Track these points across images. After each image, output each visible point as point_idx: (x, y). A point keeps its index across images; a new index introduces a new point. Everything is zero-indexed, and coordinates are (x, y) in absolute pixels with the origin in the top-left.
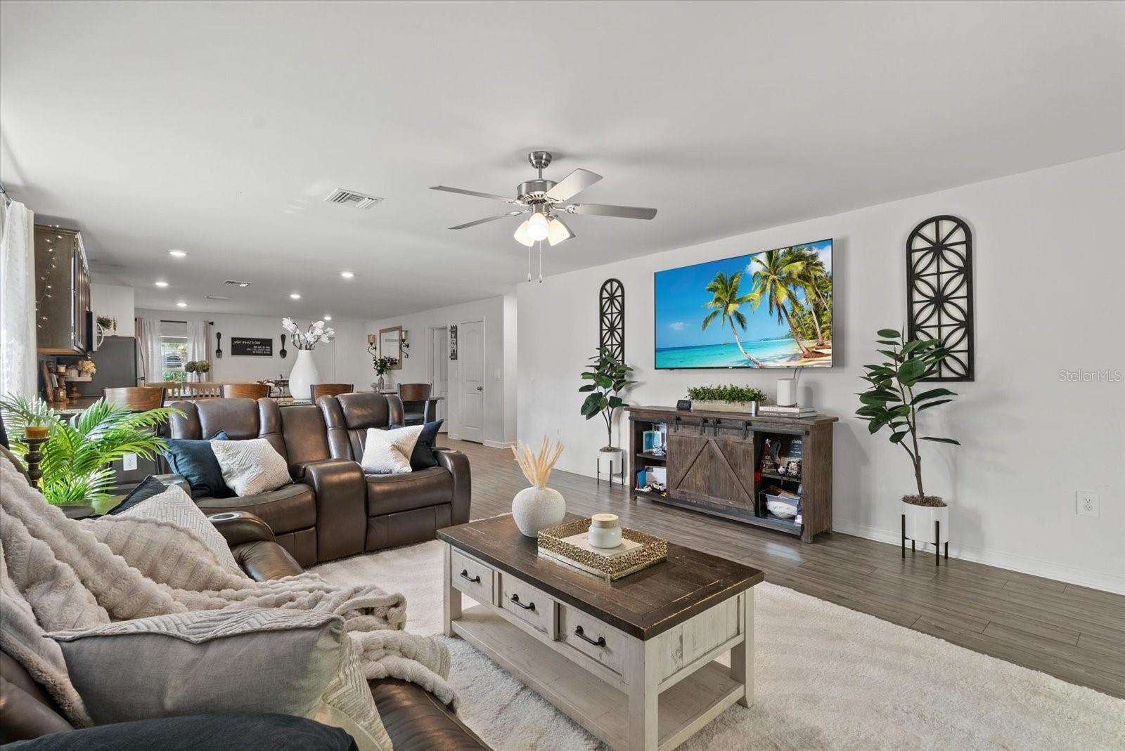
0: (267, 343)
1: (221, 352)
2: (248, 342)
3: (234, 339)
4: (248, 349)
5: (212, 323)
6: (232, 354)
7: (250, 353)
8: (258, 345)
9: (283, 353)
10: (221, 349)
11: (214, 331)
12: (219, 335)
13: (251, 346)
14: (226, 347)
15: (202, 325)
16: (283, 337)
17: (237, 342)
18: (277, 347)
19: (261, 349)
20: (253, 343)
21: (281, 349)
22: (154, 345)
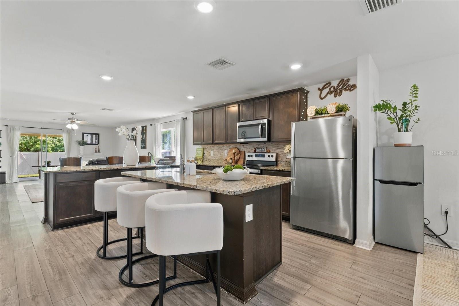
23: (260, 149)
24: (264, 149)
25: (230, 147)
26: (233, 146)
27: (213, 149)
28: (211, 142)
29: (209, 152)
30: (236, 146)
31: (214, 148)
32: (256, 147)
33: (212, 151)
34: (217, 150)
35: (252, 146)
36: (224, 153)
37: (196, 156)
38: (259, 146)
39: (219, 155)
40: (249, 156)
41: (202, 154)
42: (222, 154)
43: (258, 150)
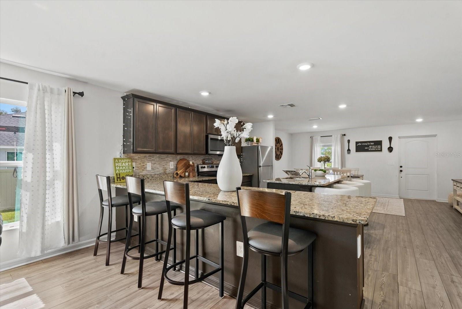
0: (379, 143)
1: (350, 150)
2: (365, 144)
3: (357, 143)
4: (366, 148)
5: (345, 135)
6: (356, 151)
7: (367, 151)
8: (372, 145)
9: (390, 149)
10: (350, 149)
11: (346, 139)
12: (349, 141)
13: (368, 146)
14: (353, 147)
15: (339, 136)
16: (390, 139)
17: (359, 144)
18: (386, 145)
19: (374, 148)
20: (369, 144)
21: (389, 146)
22: (318, 149)
23: (208, 161)
24: (210, 160)
25: (177, 158)
26: (180, 157)
27: (149, 160)
28: (173, 150)
29: (142, 164)
30: (185, 157)
31: (152, 159)
32: (204, 159)
33: (148, 164)
34: (157, 161)
35: (200, 158)
36: (169, 166)
37: (117, 172)
38: (206, 158)
39: (161, 169)
40: (202, 167)
41: (130, 168)
42: (166, 166)
43: (206, 162)
